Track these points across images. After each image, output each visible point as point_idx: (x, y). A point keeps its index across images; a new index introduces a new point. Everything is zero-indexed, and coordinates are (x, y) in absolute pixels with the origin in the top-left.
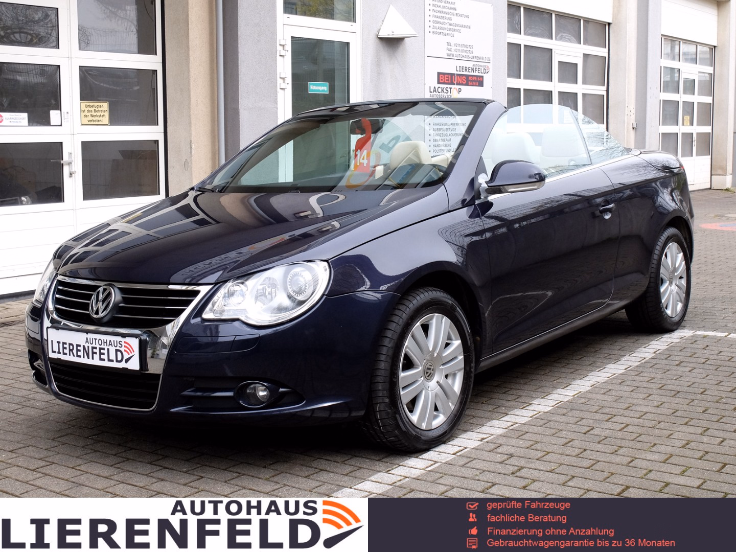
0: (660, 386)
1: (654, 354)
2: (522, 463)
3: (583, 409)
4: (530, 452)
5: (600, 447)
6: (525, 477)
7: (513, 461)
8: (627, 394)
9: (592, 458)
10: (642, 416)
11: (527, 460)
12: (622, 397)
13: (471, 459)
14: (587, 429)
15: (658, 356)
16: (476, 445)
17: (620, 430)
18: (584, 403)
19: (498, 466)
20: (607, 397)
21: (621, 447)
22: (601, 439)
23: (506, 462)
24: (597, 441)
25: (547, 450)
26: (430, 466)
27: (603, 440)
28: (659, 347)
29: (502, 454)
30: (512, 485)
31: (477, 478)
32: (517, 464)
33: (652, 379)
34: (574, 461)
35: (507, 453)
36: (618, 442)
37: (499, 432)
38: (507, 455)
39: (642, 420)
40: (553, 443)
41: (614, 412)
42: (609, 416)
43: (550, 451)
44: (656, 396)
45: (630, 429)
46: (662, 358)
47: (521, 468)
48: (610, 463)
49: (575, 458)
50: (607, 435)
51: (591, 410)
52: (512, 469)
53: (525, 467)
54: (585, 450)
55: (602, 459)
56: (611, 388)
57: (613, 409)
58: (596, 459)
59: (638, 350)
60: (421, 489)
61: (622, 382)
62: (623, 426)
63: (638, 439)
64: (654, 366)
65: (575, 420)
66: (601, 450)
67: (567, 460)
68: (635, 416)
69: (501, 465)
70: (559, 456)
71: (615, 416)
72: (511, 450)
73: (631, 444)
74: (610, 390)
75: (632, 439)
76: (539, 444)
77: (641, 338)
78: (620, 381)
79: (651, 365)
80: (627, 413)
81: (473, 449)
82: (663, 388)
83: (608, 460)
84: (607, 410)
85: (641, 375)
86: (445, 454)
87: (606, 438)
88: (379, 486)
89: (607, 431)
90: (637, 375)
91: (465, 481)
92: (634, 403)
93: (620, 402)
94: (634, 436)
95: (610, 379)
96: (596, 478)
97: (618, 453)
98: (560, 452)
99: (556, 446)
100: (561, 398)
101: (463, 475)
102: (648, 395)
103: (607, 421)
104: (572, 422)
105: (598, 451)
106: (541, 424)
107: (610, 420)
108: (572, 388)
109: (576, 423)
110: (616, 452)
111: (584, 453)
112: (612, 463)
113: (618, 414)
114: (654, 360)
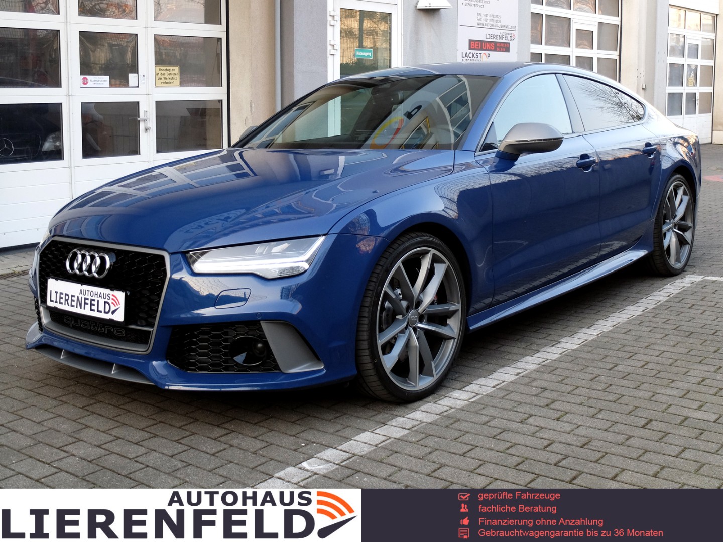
0: (675, 327)
1: (668, 298)
2: (555, 396)
3: (606, 347)
4: (562, 386)
5: (624, 382)
6: (558, 409)
7: (547, 394)
8: (646, 334)
9: (617, 392)
10: (660, 354)
11: (559, 393)
12: (641, 337)
13: (510, 392)
14: (611, 366)
15: (672, 299)
16: (513, 379)
17: (641, 367)
18: (607, 342)
19: (534, 398)
20: (627, 336)
21: (643, 383)
22: (625, 375)
23: (541, 395)
24: (621, 377)
25: (576, 385)
26: (473, 398)
27: (627, 376)
28: (672, 291)
29: (536, 387)
30: (546, 416)
31: (515, 409)
32: (550, 397)
33: (667, 321)
34: (601, 395)
35: (540, 387)
36: (640, 378)
37: (533, 367)
38: (541, 388)
39: (660, 358)
40: (582, 378)
41: (635, 350)
42: (631, 354)
43: (579, 386)
44: (672, 336)
45: (649, 366)
46: (676, 301)
47: (554, 401)
49: (602, 392)
50: (629, 372)
51: (613, 348)
52: (546, 402)
53: (558, 401)
54: (611, 385)
55: (627, 394)
56: (630, 328)
57: (634, 348)
58: (621, 393)
59: (654, 293)
60: (466, 419)
61: (641, 323)
62: (643, 363)
63: (658, 376)
64: (669, 308)
65: (600, 357)
66: (625, 386)
67: (594, 394)
68: (654, 355)
69: (536, 397)
70: (588, 390)
71: (635, 354)
72: (544, 384)
73: (651, 380)
74: (630, 330)
75: (652, 375)
76: (569, 379)
77: (655, 282)
78: (639, 322)
79: (666, 307)
80: (647, 351)
81: (511, 382)
82: (678, 329)
83: (631, 394)
84: (629, 349)
85: (657, 316)
86: (485, 387)
87: (629, 374)
88: (428, 415)
89: (630, 367)
90: (653, 317)
91: (505, 412)
92: (652, 342)
93: (640, 342)
94: (655, 372)
95: (630, 320)
96: (622, 411)
97: (640, 388)
98: (589, 386)
99: (584, 381)
100: (586, 337)
101: (503, 407)
102: (664, 335)
103: (628, 358)
104: (597, 359)
105: (622, 386)
106: (570, 360)
107: (632, 358)
108: (595, 327)
109: (601, 361)
110: (638, 387)
111: (610, 388)
112: (635, 397)
113: (638, 352)
114: (668, 303)
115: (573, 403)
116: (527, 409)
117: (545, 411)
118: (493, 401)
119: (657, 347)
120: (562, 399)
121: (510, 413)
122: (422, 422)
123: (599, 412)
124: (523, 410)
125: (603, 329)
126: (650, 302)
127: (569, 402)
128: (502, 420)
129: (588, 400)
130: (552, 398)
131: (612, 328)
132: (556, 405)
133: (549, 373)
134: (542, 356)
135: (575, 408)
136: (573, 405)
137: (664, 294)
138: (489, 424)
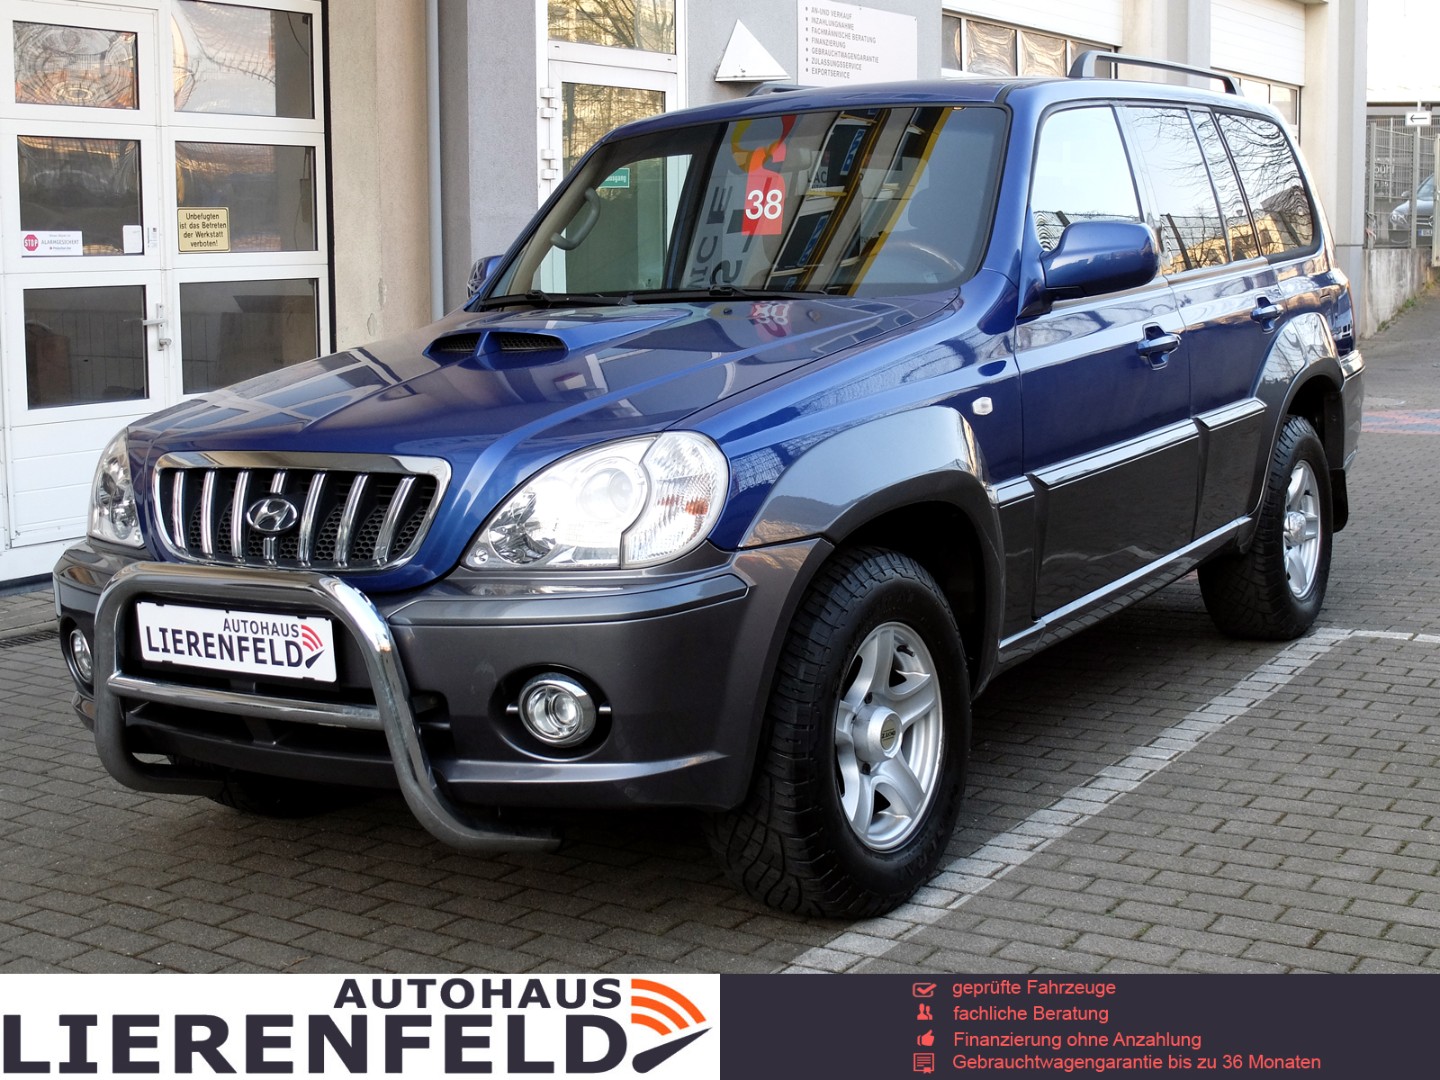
0: (1321, 737)
1: (1291, 677)
2: (1119, 890)
3: (1193, 784)
4: (1127, 870)
5: (1248, 857)
6: (1133, 917)
7: (1100, 887)
8: (1266, 754)
9: (1242, 878)
10: (1306, 796)
11: (1125, 884)
12: (1258, 760)
13: (1024, 886)
14: (1214, 823)
15: (1300, 680)
16: (1025, 858)
17: (1276, 824)
18: (1193, 774)
19: (1078, 897)
20: (1230, 760)
21: (1287, 857)
22: (1246, 842)
23: (1089, 890)
24: (1240, 846)
25: (1155, 865)
26: (954, 902)
27: (1251, 842)
28: (1297, 663)
29: (1077, 874)
30: (1114, 934)
31: (1046, 921)
32: (1109, 892)
33: (1301, 725)
34: (1210, 884)
35: (1085, 873)
36: (1279, 847)
37: (1058, 832)
38: (1087, 875)
39: (1308, 804)
40: (1163, 851)
41: (1254, 788)
42: (1248, 798)
43: (1162, 867)
44: (1319, 757)
45: (1290, 820)
46: (1308, 683)
47: (1119, 902)
48: (1277, 886)
49: (1212, 879)
50: (1254, 834)
51: (1210, 786)
52: (1104, 903)
53: (1127, 900)
54: (1225, 863)
55: (1260, 880)
56: (1233, 743)
57: (1251, 785)
58: (1249, 880)
59: (1262, 668)
60: (951, 946)
61: (1250, 731)
62: (1277, 815)
63: (1312, 840)
64: (1298, 698)
65: (1187, 806)
66: (1253, 863)
67: (1197, 883)
68: (1294, 796)
69: (1081, 895)
70: (1181, 876)
72: (1091, 867)
73: (1302, 849)
74: (1233, 747)
75: (1301, 839)
76: (1139, 855)
78: (1246, 730)
79: (1295, 696)
80: (1277, 790)
81: (1022, 865)
82: (1327, 741)
83: (1270, 881)
84: (1240, 786)
85: (1279, 716)
86: (974, 878)
87: (1254, 840)
88: (879, 944)
89: (1252, 825)
90: (1271, 718)
91: (1028, 929)
92: (1283, 771)
93: (1259, 771)
94: (1304, 834)
95: (1227, 726)
96: (1261, 916)
97: (1285, 867)
98: (1181, 868)
99: (1169, 857)
100: (1149, 765)
101: (1020, 918)
102: (1304, 755)
103: (1245, 806)
104: (1183, 811)
105: (1248, 865)
106: (1129, 815)
107: (1251, 805)
108: (1162, 744)
109: (1191, 812)
110: (1280, 865)
111: (1225, 869)
112: (1281, 887)
113: (1261, 792)
114: (1293, 687)
115: (1159, 904)
116: (1070, 919)
117: (1106, 923)
118: (997, 907)
119: (1296, 782)
120: (1135, 895)
121: (1037, 929)
122: (864, 958)
123: (1216, 919)
124: (1061, 922)
125: (1179, 746)
126: (1257, 686)
127: (1151, 903)
128: (1026, 945)
129: (1187, 896)
130: (1114, 895)
131: (1196, 744)
132: (1126, 909)
133: (1094, 843)
134: (1069, 809)
135: (1168, 915)
136: (1160, 908)
137: (1283, 670)
138: (1001, 954)
